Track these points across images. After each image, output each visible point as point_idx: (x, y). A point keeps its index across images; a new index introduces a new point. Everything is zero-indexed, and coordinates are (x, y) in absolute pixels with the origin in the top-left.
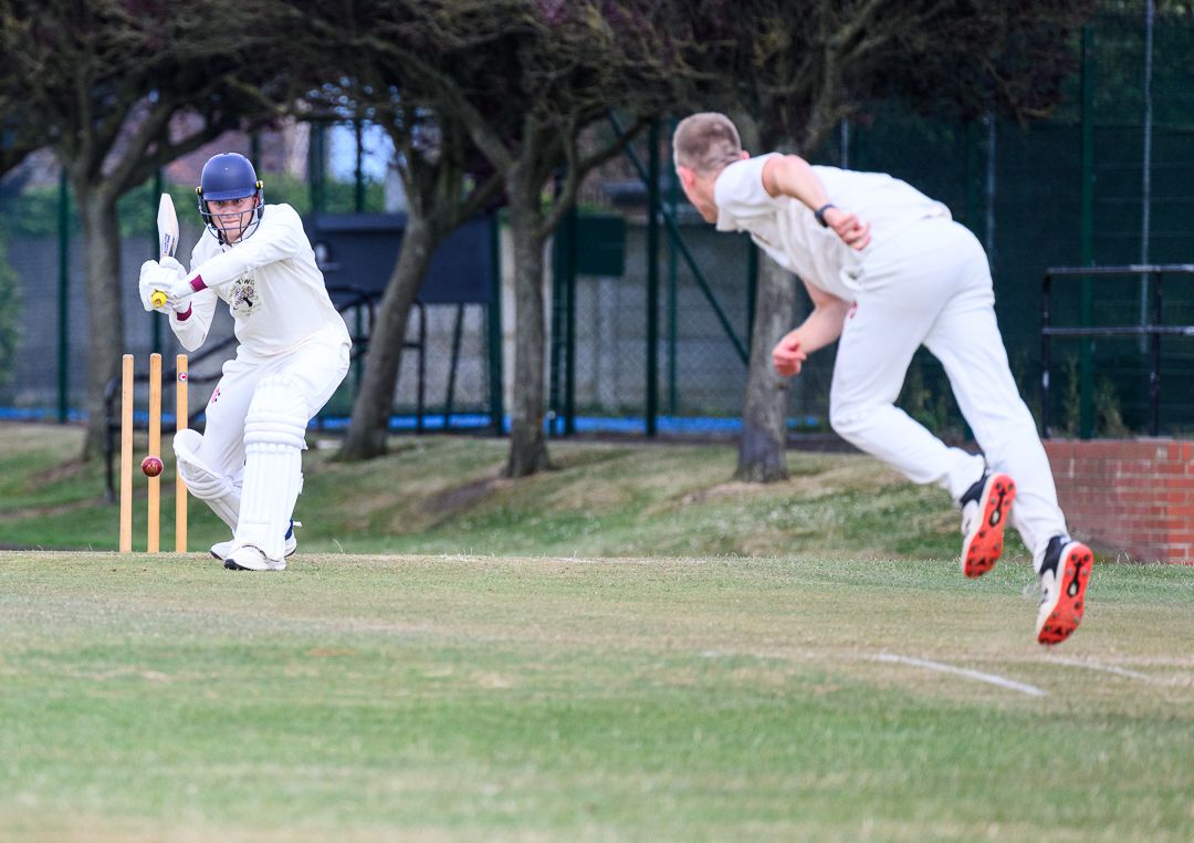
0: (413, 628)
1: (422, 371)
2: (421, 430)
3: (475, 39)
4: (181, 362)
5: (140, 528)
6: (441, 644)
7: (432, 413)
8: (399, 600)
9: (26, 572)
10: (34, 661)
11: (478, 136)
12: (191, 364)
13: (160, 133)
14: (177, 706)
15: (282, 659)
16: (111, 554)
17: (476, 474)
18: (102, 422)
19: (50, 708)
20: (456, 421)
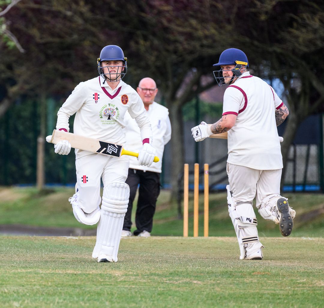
0: (292, 264)
1: (295, 169)
2: (294, 191)
3: (313, 48)
4: (206, 166)
5: (191, 228)
6: (302, 270)
7: (299, 184)
8: (287, 254)
9: (149, 244)
10: (152, 277)
11: (315, 83)
12: (210, 167)
13: (197, 82)
14: (205, 293)
15: (243, 276)
16: (180, 238)
17: (315, 208)
18: (177, 189)
19: (159, 294)
20: (307, 188)
